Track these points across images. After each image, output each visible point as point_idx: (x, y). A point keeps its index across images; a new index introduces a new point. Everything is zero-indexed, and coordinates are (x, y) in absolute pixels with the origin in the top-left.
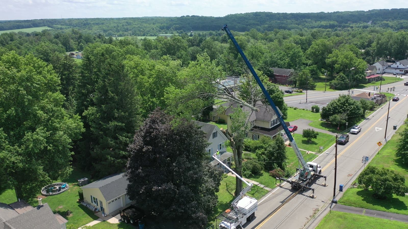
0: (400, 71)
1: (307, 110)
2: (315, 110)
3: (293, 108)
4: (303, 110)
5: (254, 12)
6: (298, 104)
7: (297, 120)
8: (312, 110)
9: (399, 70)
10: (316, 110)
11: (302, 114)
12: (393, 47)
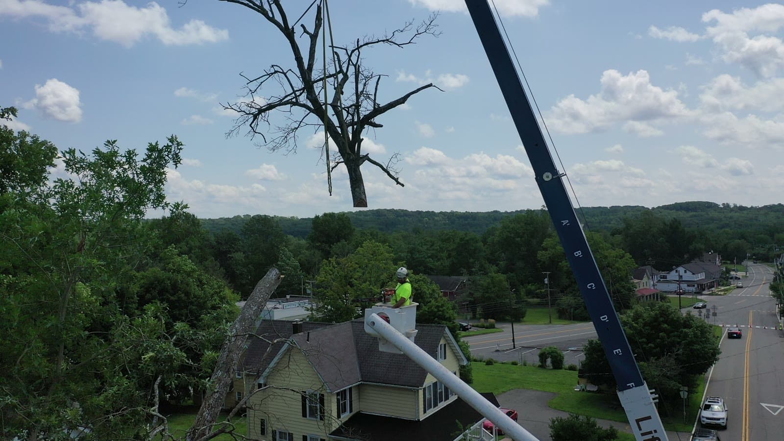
0: (688, 286)
1: (525, 365)
2: (549, 361)
3: (481, 361)
4: (514, 364)
5: (375, 209)
6: (492, 352)
7: (504, 392)
8: (541, 362)
9: (686, 285)
10: (553, 362)
11: (515, 376)
12: (659, 240)
